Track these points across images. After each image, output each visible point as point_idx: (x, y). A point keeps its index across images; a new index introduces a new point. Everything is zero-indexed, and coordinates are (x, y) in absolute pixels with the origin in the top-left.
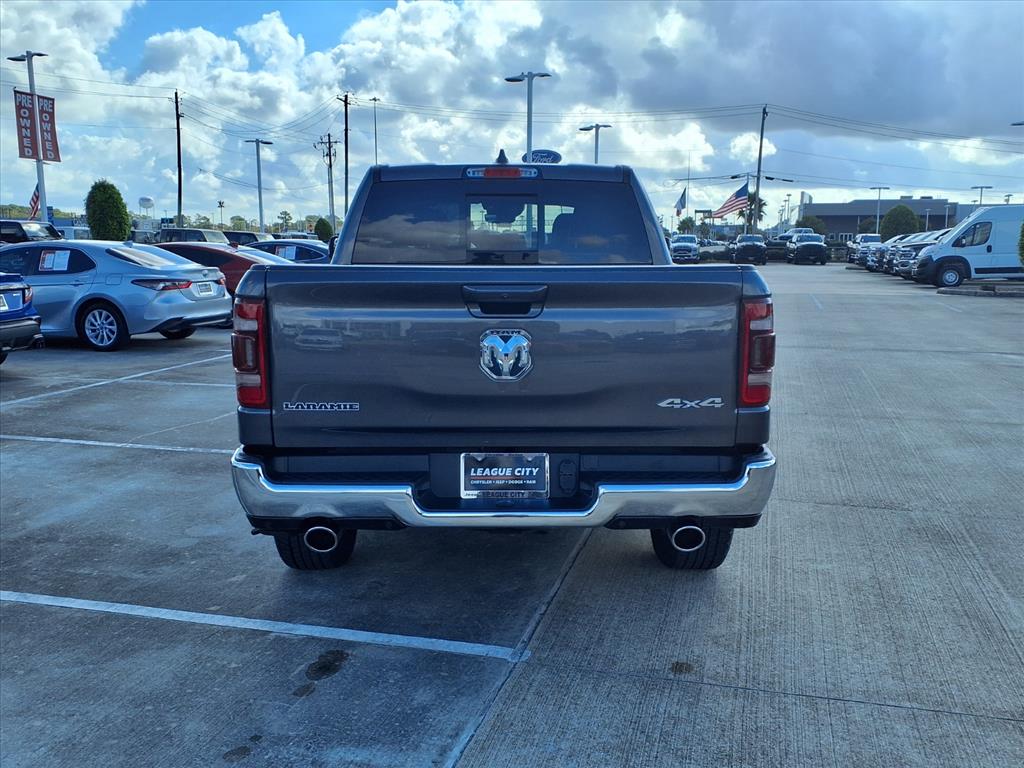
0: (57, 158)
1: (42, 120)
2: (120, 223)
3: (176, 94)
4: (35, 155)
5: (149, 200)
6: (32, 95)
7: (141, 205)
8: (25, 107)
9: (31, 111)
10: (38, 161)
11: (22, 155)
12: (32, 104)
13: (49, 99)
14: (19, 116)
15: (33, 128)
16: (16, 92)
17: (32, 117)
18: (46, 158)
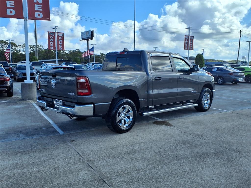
0: (193, 49)
1: (190, 41)
2: (202, 63)
3: (241, 30)
4: (188, 49)
5: (245, 57)
6: (189, 36)
7: (242, 58)
8: (187, 39)
9: (188, 39)
10: (188, 50)
11: (185, 49)
12: (188, 38)
13: (192, 36)
14: (185, 41)
15: (188, 43)
16: (185, 36)
17: (188, 41)
18: (190, 49)
